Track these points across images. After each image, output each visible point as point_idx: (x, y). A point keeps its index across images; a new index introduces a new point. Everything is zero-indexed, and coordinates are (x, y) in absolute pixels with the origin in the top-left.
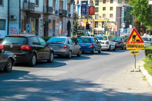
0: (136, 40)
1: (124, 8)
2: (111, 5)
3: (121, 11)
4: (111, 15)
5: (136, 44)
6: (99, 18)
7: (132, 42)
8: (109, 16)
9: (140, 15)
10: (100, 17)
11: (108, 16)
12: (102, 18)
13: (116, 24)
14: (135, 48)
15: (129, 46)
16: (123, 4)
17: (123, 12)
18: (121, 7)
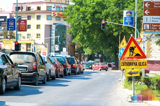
0: (134, 55)
1: (54, 25)
2: (38, 22)
3: (51, 30)
4: (38, 35)
5: (135, 60)
6: (22, 39)
7: (128, 58)
8: (36, 36)
9: (80, 34)
10: (24, 37)
11: (34, 37)
12: (27, 39)
13: (46, 46)
14: (134, 67)
15: (124, 64)
16: (54, 21)
17: (54, 32)
18: (51, 25)
